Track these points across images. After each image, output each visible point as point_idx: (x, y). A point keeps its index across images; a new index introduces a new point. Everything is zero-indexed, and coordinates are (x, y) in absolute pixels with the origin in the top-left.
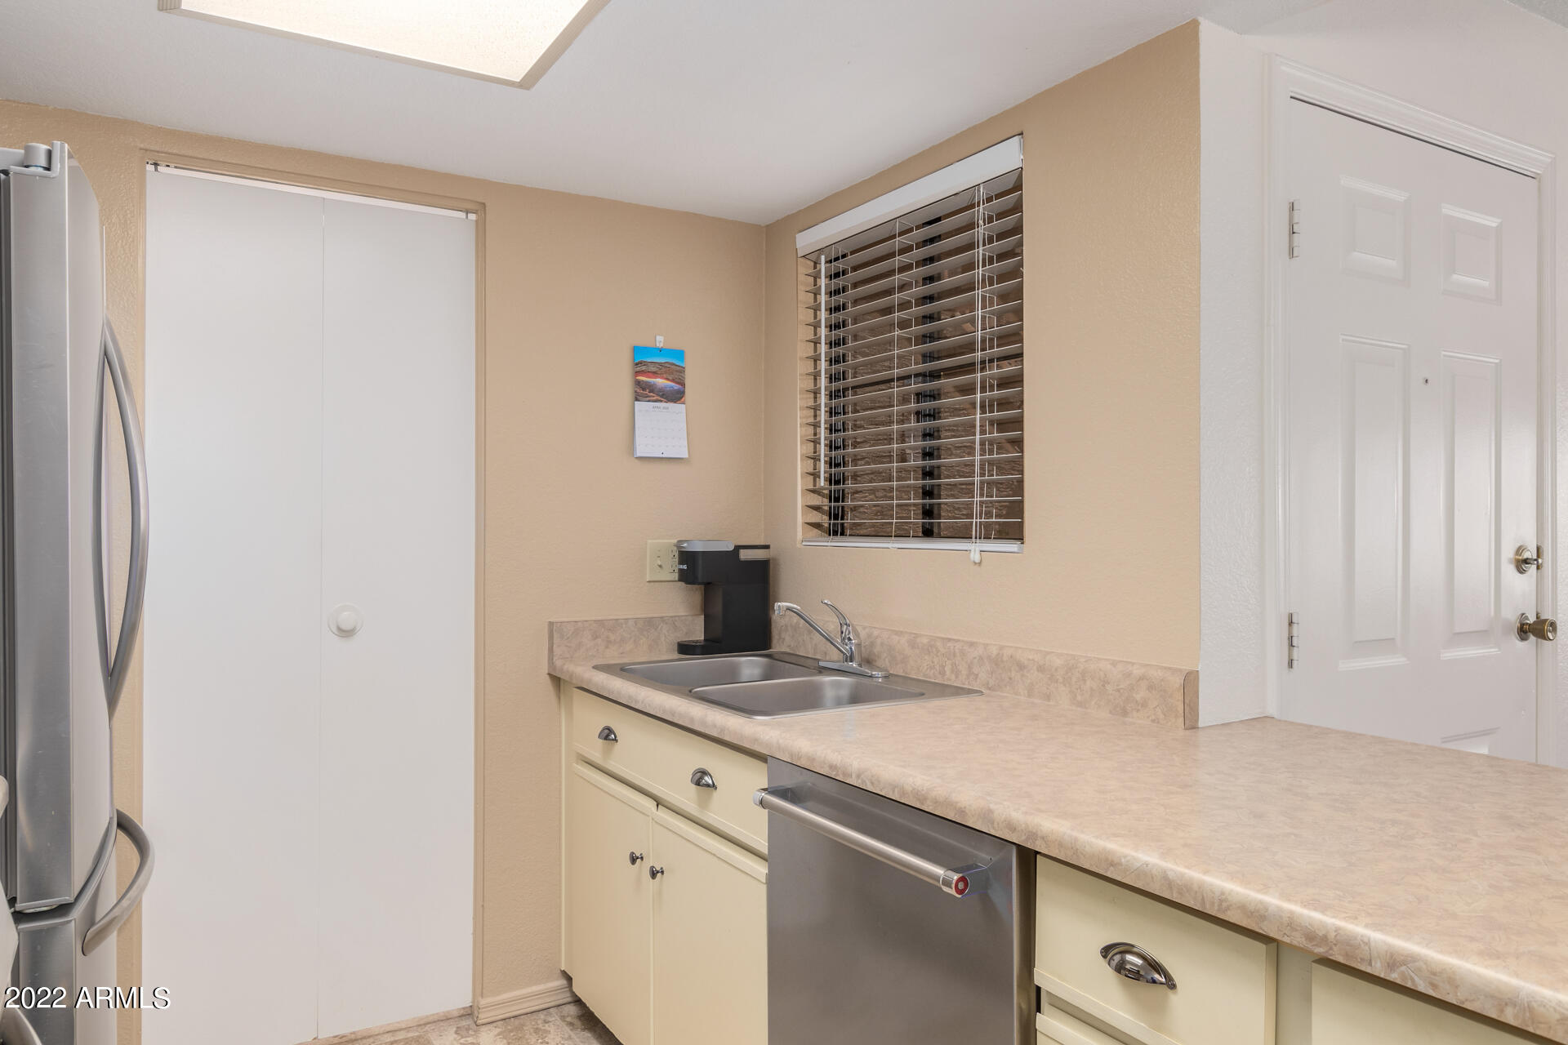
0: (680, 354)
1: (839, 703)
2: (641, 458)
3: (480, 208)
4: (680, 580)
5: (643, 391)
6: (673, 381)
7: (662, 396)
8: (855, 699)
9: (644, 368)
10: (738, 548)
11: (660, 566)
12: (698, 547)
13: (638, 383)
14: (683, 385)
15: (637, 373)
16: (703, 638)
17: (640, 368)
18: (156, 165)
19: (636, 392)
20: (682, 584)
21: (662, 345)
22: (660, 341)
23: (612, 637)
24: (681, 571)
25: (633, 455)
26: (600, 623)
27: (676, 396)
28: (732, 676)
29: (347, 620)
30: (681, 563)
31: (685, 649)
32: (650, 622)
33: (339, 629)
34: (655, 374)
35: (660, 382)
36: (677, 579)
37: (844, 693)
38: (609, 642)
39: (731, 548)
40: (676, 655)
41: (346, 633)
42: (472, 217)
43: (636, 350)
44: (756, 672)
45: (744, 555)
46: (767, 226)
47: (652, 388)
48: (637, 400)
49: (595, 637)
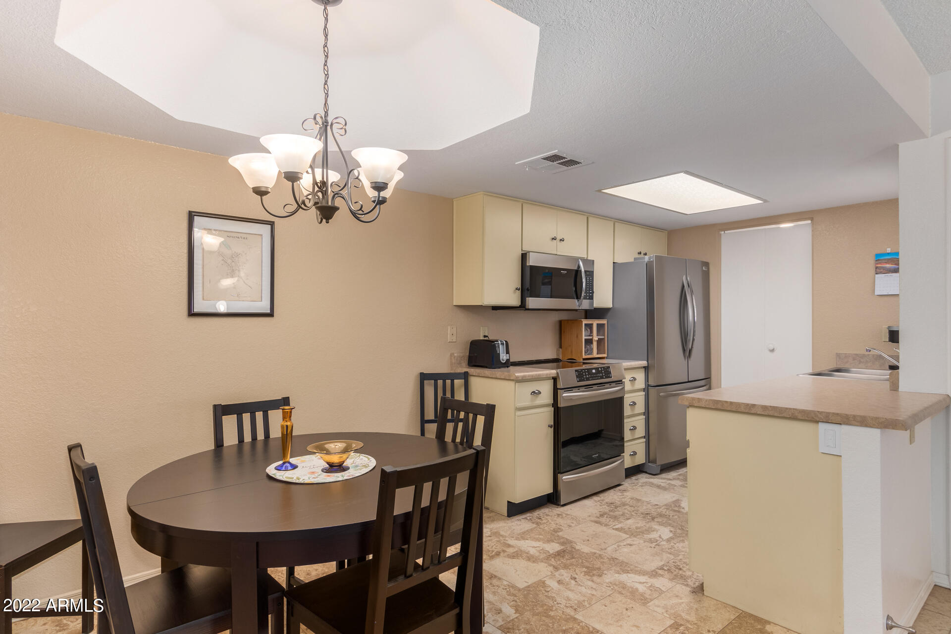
0: (897, 254)
2: (877, 295)
3: (812, 219)
5: (878, 271)
6: (892, 265)
7: (890, 271)
9: (881, 261)
12: (895, 329)
13: (877, 268)
14: (898, 265)
15: (877, 264)
17: (878, 261)
18: (724, 231)
19: (876, 271)
20: (890, 343)
21: (890, 252)
22: (889, 250)
24: (889, 337)
25: (874, 292)
26: (856, 354)
27: (895, 270)
29: (771, 347)
30: (889, 335)
31: (892, 367)
33: (770, 350)
34: (886, 263)
35: (888, 266)
36: (888, 340)
38: (860, 362)
41: (772, 351)
42: (810, 222)
43: (877, 255)
47: (884, 269)
48: (876, 274)
49: (854, 359)
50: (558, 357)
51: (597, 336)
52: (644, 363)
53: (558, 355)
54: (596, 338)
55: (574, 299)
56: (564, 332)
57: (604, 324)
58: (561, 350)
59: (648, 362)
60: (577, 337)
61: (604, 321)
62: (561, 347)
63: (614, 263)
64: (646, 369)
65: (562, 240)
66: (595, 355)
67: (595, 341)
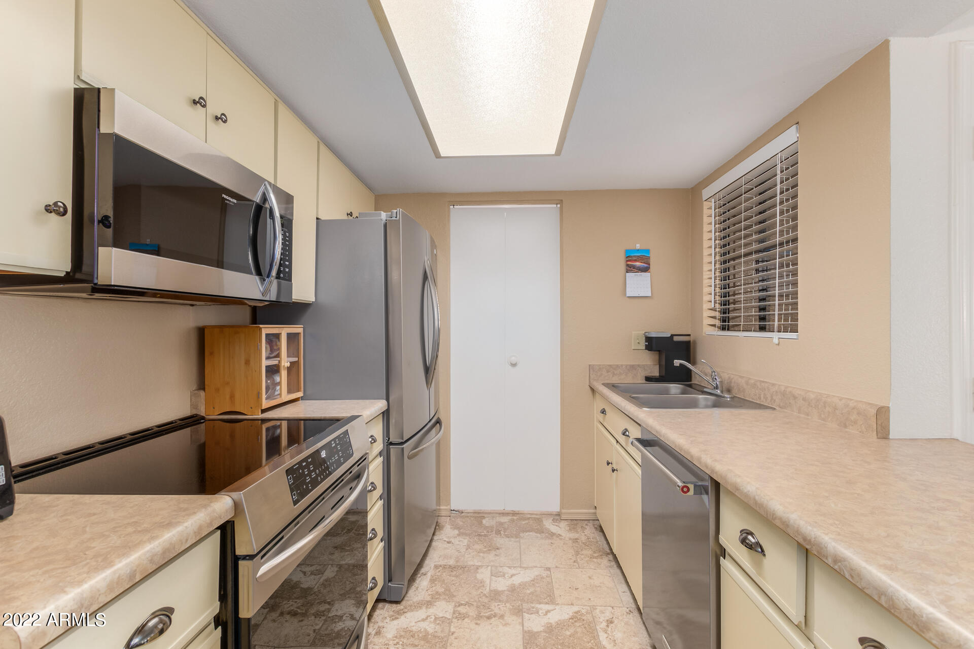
0: (648, 251)
1: (707, 407)
2: (628, 297)
3: (561, 202)
4: (646, 349)
5: (630, 268)
6: (644, 263)
7: (639, 270)
8: (716, 405)
9: (630, 259)
10: (672, 336)
11: (639, 343)
12: (654, 335)
13: (627, 265)
14: (649, 264)
15: (627, 261)
16: (658, 375)
17: (629, 258)
18: (454, 205)
19: (627, 269)
20: (647, 351)
21: (639, 248)
22: (638, 246)
23: (615, 372)
24: (646, 345)
25: (625, 294)
26: (610, 366)
27: (646, 270)
28: (667, 392)
29: (514, 360)
30: (646, 342)
31: (649, 379)
32: (633, 367)
33: (511, 364)
34: (635, 261)
35: (638, 264)
36: (644, 349)
37: (710, 403)
38: (614, 374)
39: (669, 336)
40: (644, 382)
41: (514, 365)
42: (559, 206)
43: (627, 251)
44: (678, 391)
45: (676, 339)
46: (692, 188)
47: (634, 267)
48: (627, 272)
49: (608, 371)
50: (194, 412)
51: (288, 357)
52: (381, 405)
53: (194, 406)
54: (285, 362)
55: (251, 273)
56: (211, 353)
57: (298, 334)
58: (202, 393)
59: (388, 400)
60: (247, 362)
61: (297, 329)
62: (202, 386)
63: (317, 219)
64: (386, 414)
65: (221, 118)
66: (286, 397)
67: (284, 369)
